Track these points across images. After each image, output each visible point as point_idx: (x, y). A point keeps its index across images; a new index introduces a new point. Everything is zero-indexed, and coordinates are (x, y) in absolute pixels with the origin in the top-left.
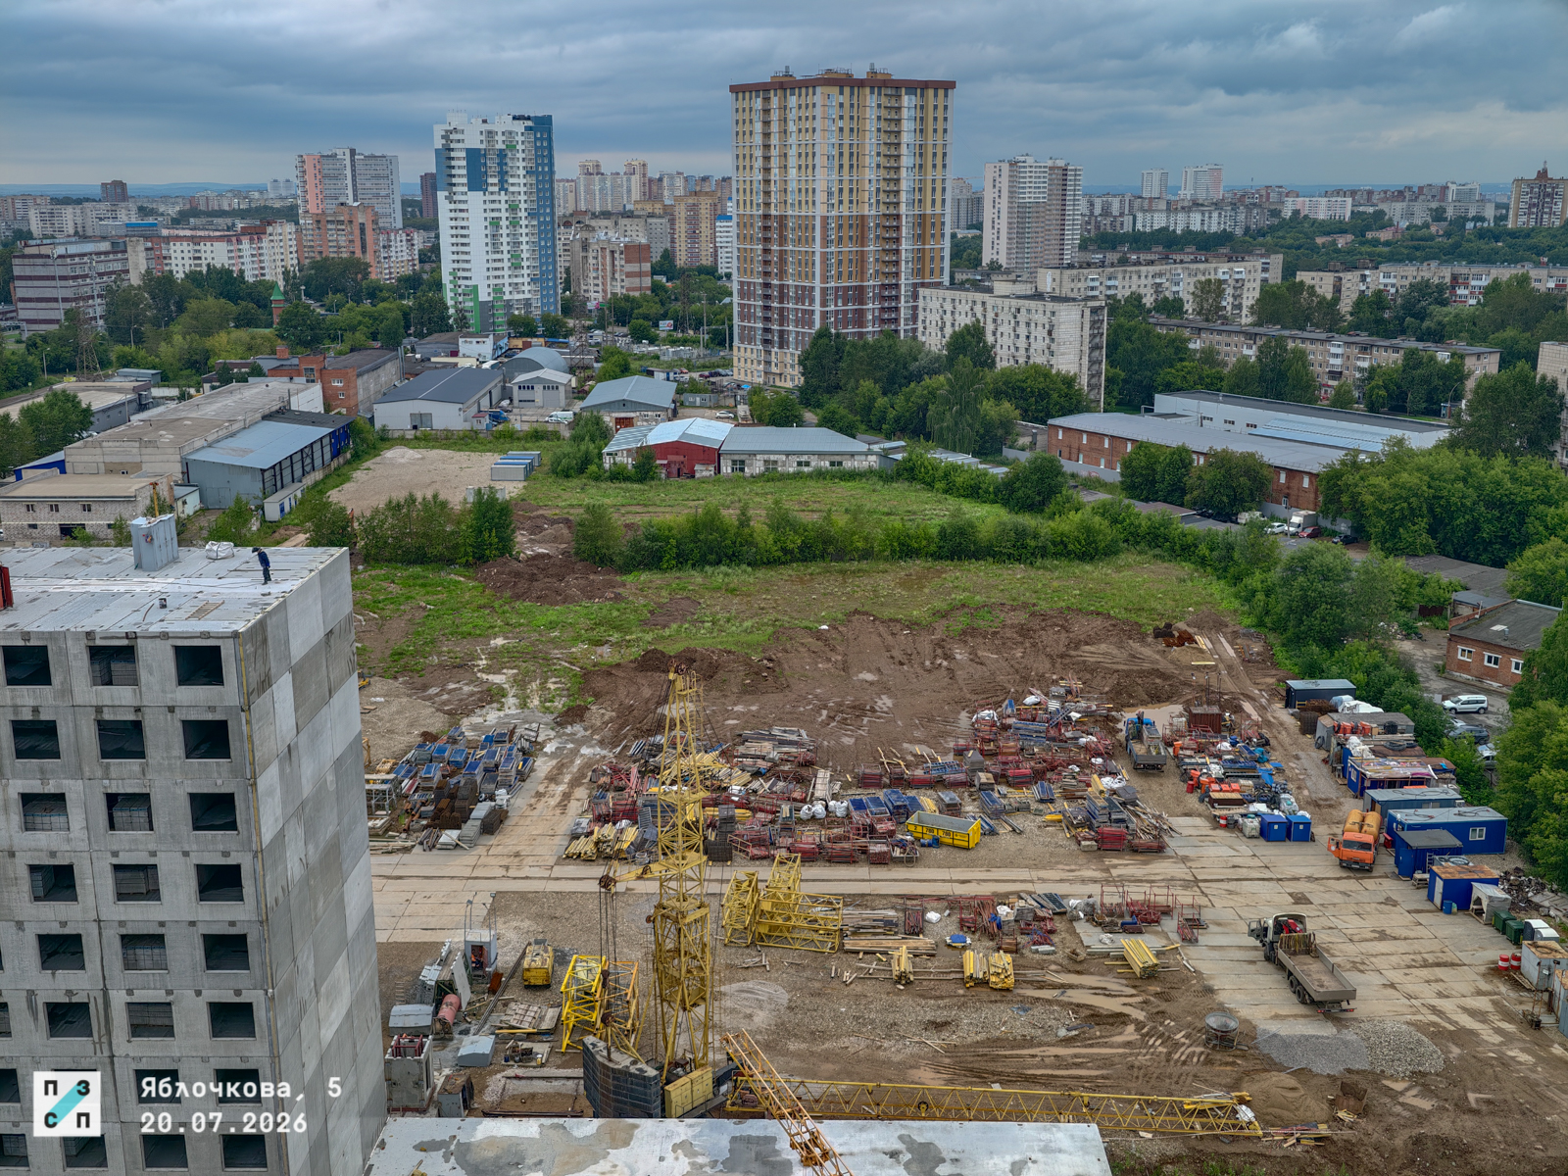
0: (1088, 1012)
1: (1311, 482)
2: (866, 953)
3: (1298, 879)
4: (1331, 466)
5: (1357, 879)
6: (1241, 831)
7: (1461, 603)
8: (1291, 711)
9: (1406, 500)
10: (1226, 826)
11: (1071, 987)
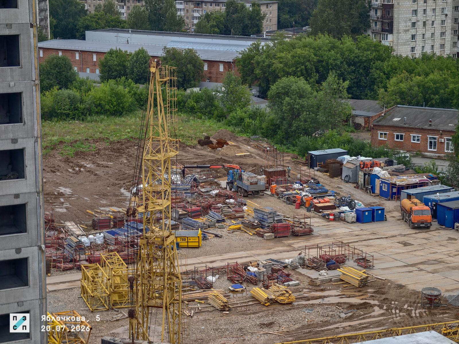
0: (348, 305)
1: (225, 68)
2: (189, 301)
3: (396, 236)
4: (243, 53)
5: (426, 232)
6: (344, 220)
7: (357, 116)
8: (316, 168)
9: (303, 64)
10: (334, 220)
11: (325, 297)
